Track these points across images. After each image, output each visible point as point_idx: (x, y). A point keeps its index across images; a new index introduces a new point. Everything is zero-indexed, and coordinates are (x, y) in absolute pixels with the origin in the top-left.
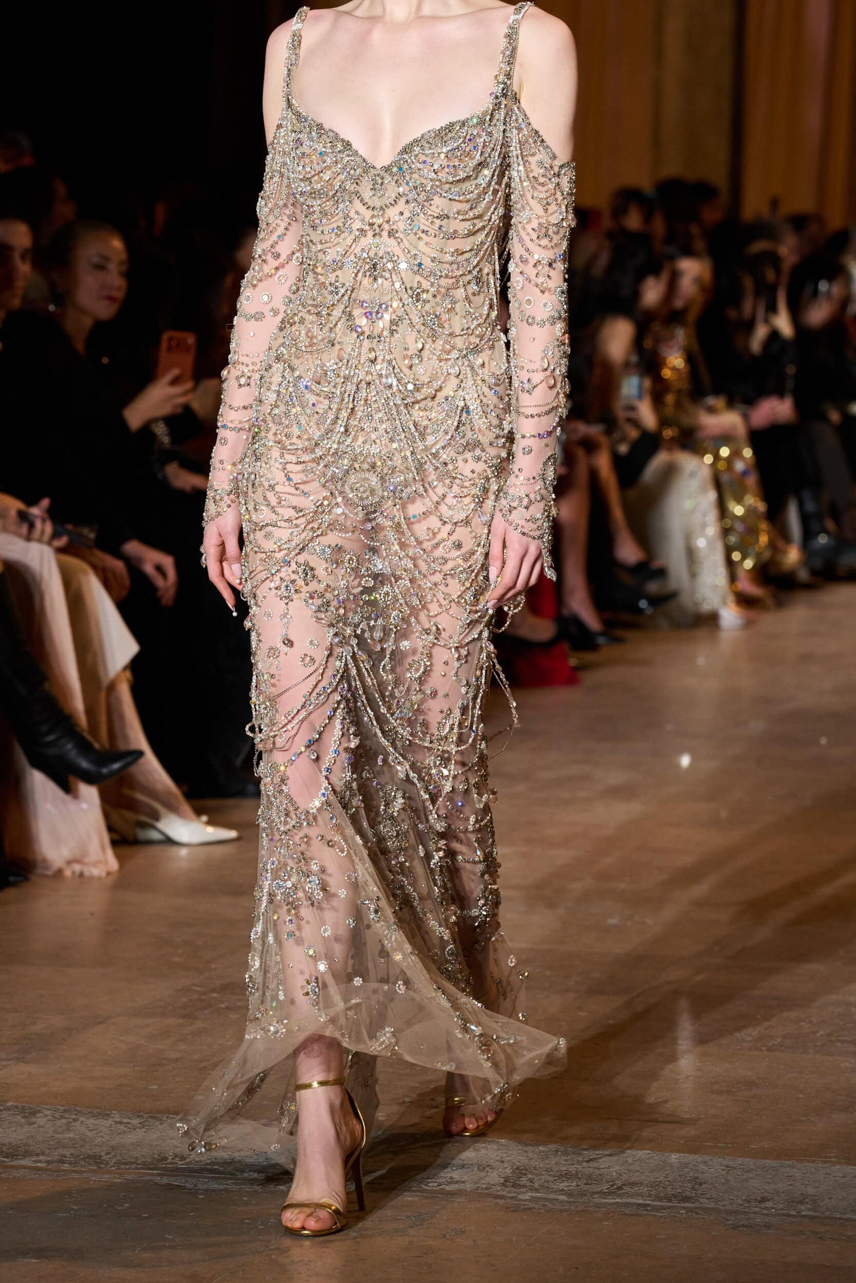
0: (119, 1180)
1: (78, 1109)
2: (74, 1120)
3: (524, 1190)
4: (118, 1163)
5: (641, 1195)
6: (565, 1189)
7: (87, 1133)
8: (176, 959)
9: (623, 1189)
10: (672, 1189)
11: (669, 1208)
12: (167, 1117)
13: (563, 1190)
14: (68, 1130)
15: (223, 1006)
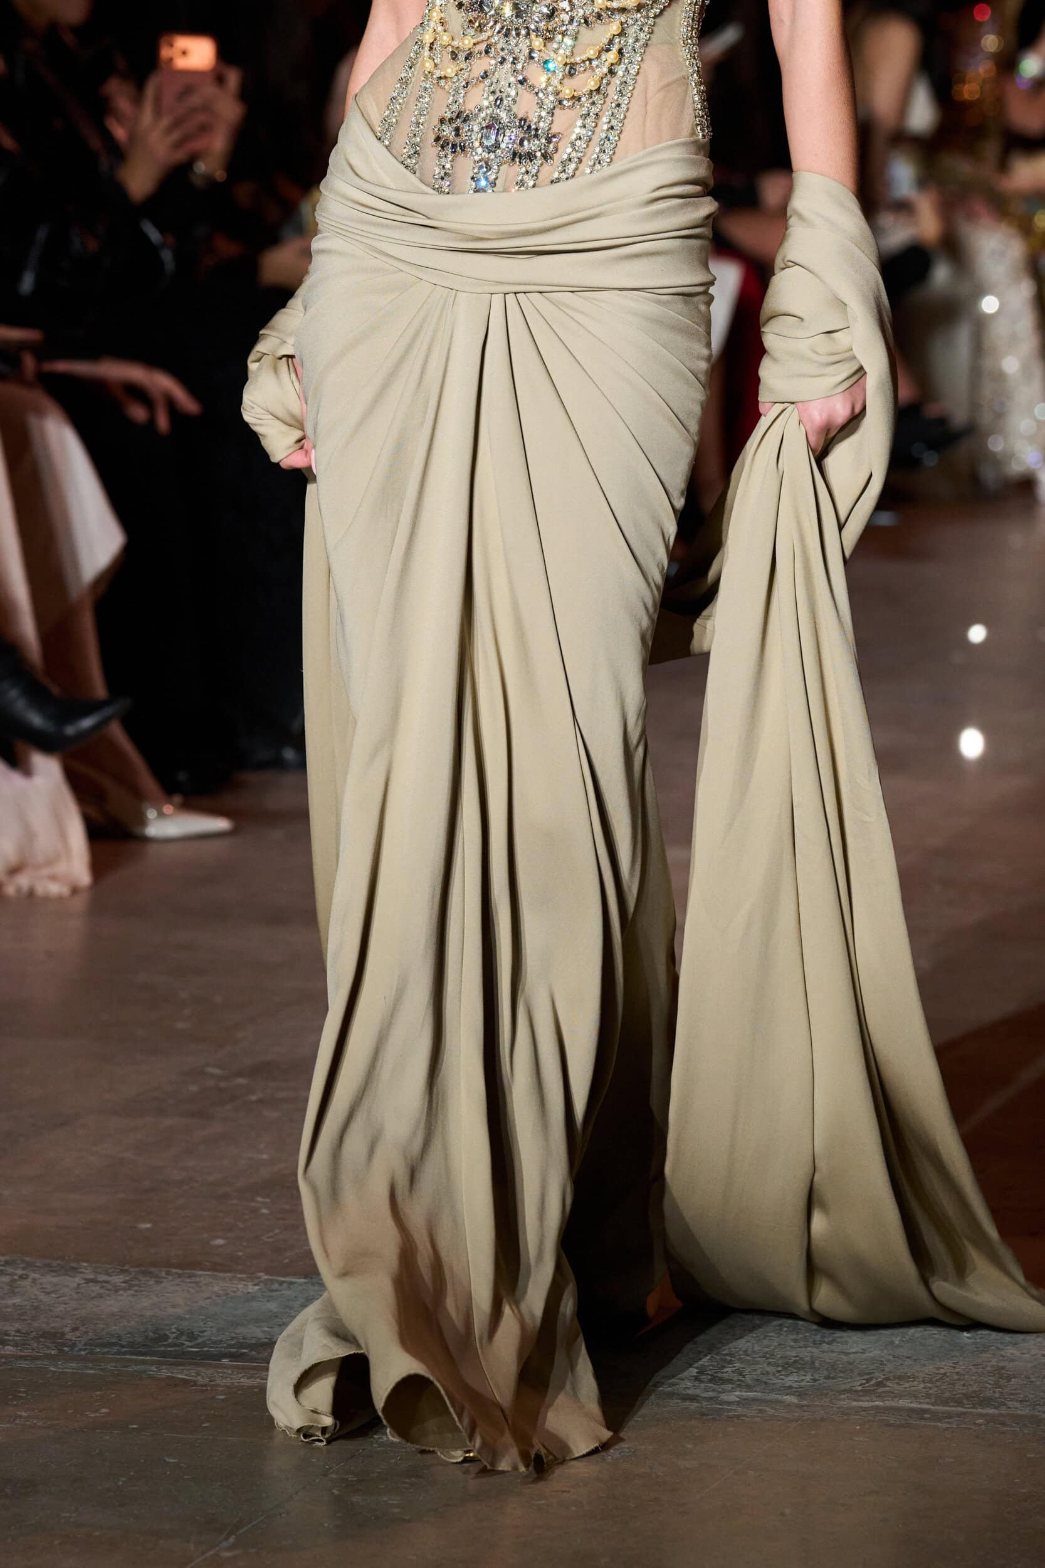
0: (92, 1372)
1: (28, 1259)
2: (21, 1277)
3: (729, 1386)
4: (91, 1345)
5: (914, 1396)
6: (795, 1385)
7: (42, 1297)
8: (180, 1025)
9: (885, 1386)
10: (964, 1385)
11: (959, 1415)
12: (168, 1273)
13: (791, 1387)
14: (13, 1293)
15: (253, 1098)
